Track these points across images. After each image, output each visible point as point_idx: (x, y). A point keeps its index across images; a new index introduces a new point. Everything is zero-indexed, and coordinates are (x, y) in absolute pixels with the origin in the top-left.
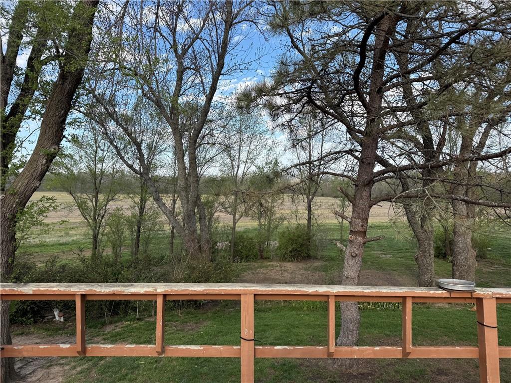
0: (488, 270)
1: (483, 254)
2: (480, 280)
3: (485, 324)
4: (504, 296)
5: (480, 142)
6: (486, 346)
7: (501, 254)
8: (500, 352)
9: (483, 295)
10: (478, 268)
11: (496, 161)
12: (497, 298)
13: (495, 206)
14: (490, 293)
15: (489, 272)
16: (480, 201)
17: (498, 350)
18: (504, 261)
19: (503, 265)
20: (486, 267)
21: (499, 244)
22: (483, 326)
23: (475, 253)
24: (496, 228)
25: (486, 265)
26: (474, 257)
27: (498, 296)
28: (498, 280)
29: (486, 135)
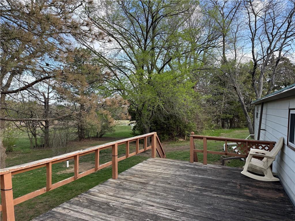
0: (13, 158)
1: (11, 149)
2: (9, 165)
3: (5, 189)
4: (16, 170)
5: (7, 83)
6: (6, 202)
7: (21, 147)
8: (14, 202)
9: (4, 173)
10: (8, 158)
11: (13, 95)
12: (12, 172)
13: (14, 120)
14: (8, 170)
15: (14, 159)
16: (5, 118)
17: (13, 201)
18: (23, 151)
19: (22, 153)
20: (12, 156)
21: (20, 142)
22: (4, 191)
23: (5, 150)
24: (18, 133)
25: (12, 155)
26: (5, 152)
27: (12, 171)
28: (19, 162)
29: (10, 79)
